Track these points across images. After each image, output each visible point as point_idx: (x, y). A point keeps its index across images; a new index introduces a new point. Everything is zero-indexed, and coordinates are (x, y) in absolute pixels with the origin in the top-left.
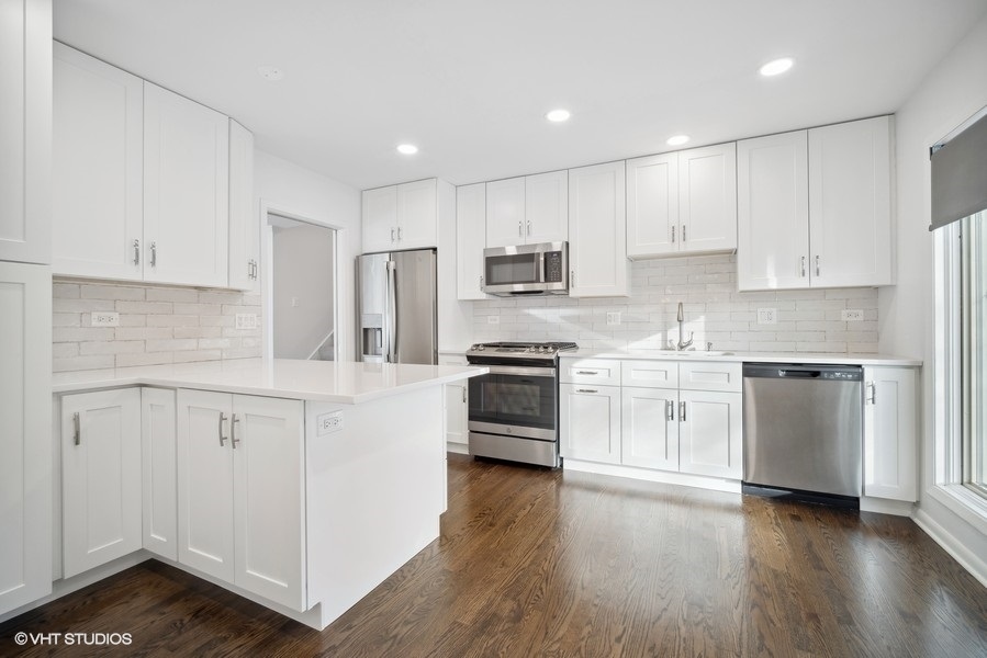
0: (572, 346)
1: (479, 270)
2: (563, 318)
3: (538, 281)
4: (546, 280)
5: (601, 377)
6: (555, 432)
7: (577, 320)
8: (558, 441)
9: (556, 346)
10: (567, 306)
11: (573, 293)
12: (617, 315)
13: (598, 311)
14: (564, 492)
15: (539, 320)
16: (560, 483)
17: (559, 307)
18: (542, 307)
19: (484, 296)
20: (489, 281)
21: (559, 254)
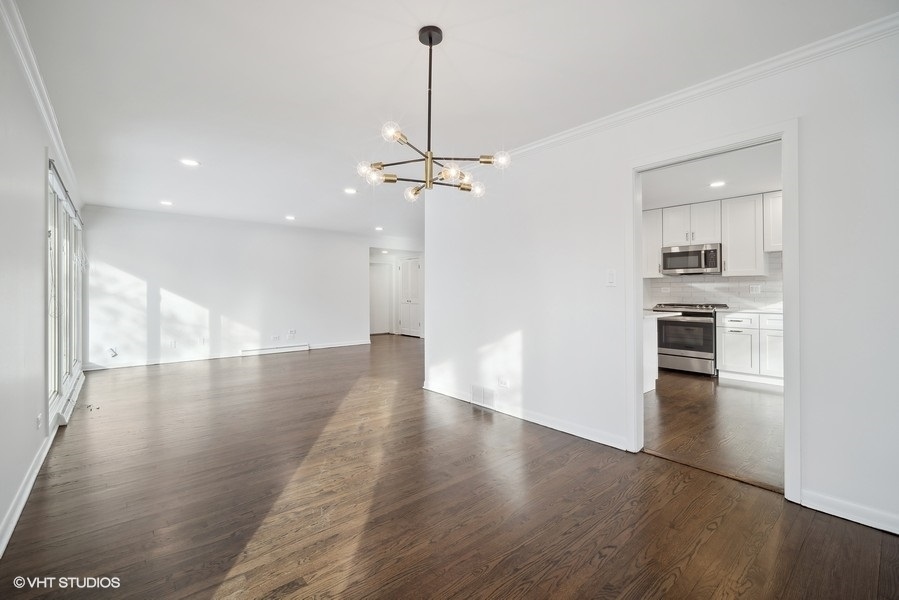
0: (725, 306)
1: (659, 260)
2: (716, 288)
3: (700, 266)
4: (707, 266)
5: (745, 323)
6: (713, 354)
7: (728, 290)
8: (715, 359)
9: (713, 306)
10: (720, 282)
11: (724, 274)
12: (758, 288)
13: (742, 285)
14: (719, 389)
15: (702, 290)
16: (717, 384)
17: (714, 282)
18: (701, 282)
19: (661, 276)
20: (665, 267)
21: (715, 251)
